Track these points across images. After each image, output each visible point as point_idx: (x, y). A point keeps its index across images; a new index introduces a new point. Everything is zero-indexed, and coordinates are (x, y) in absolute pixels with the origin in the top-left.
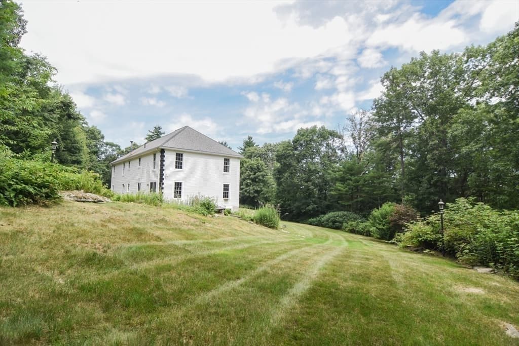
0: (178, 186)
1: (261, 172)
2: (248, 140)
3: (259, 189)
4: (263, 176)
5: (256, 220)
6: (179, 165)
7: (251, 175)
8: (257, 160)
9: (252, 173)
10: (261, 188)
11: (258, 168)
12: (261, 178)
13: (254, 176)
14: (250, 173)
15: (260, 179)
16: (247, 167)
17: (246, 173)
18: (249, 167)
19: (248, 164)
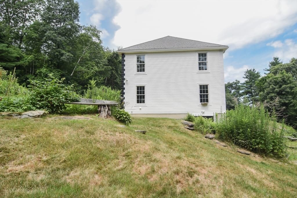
0: (141, 90)
1: (288, 84)
2: (274, 61)
3: (287, 102)
4: (291, 88)
5: (220, 132)
6: (141, 68)
7: (275, 88)
8: (282, 73)
9: (277, 86)
10: (289, 100)
11: (283, 81)
12: (288, 90)
13: (279, 89)
14: (274, 87)
15: (286, 92)
16: (271, 81)
17: (269, 87)
18: (273, 81)
19: (271, 78)
